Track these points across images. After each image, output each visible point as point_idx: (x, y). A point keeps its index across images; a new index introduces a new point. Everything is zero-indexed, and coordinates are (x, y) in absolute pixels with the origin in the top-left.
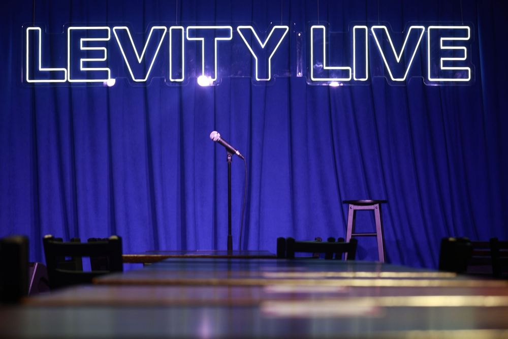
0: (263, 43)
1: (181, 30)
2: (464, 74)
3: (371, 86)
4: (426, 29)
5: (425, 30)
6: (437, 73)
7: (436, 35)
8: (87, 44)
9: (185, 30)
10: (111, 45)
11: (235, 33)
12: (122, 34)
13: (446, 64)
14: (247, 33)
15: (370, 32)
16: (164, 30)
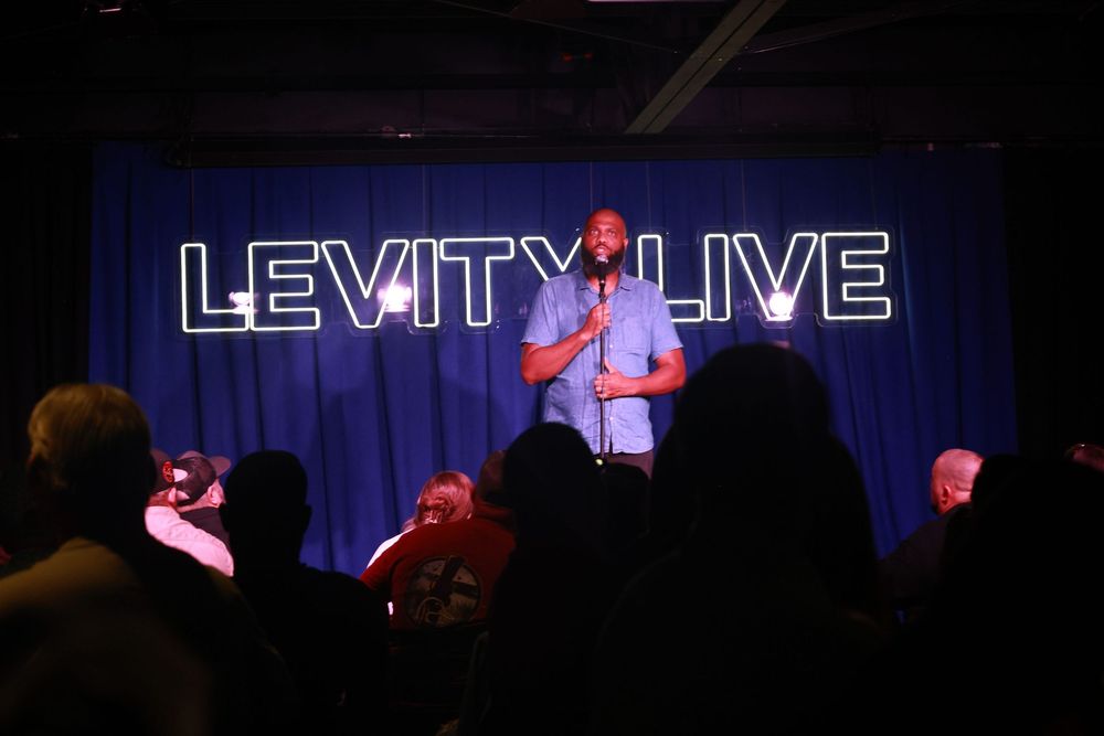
0: (563, 262)
1: (431, 244)
2: (880, 308)
3: (734, 330)
5: (819, 240)
6: (838, 306)
7: (835, 247)
8: (279, 270)
9: (438, 245)
10: (320, 271)
11: (519, 249)
12: (337, 253)
13: (851, 292)
14: (538, 249)
15: (731, 243)
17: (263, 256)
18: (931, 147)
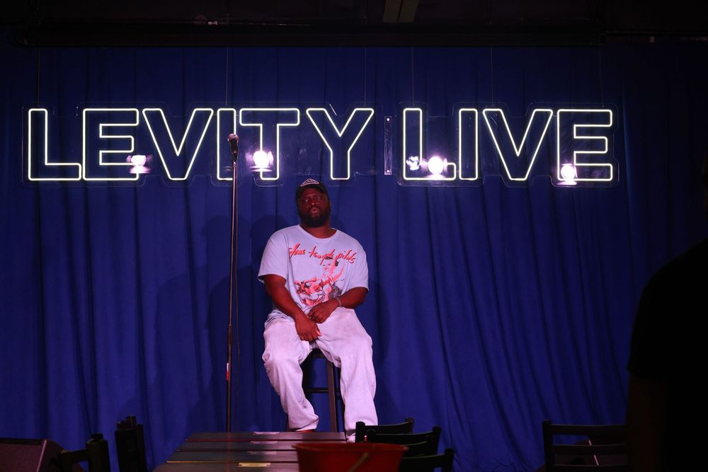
0: (340, 131)
1: (232, 112)
2: (604, 173)
3: (482, 188)
4: (555, 113)
5: (555, 115)
7: (568, 121)
8: (107, 131)
9: (238, 114)
10: (140, 133)
11: (304, 117)
12: (155, 118)
13: (581, 158)
14: (320, 117)
15: (481, 116)
16: (210, 112)
17: (94, 120)
18: (652, 39)
